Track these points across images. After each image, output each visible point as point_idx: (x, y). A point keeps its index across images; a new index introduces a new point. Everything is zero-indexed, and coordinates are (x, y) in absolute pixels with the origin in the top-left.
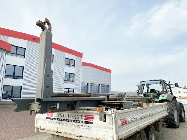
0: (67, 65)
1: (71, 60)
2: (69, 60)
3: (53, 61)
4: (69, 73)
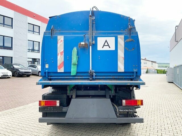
0: (31, 32)
1: (34, 26)
2: (33, 25)
3: (12, 26)
4: (33, 41)
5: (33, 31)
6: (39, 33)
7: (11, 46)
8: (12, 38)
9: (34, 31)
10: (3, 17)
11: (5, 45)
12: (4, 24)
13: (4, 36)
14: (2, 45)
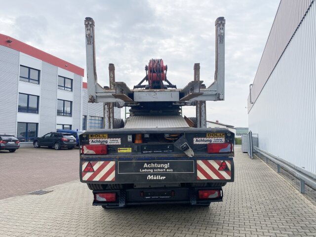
0: (61, 88)
1: (66, 79)
2: (63, 79)
3: (39, 81)
4: (64, 101)
5: (64, 87)
6: (71, 88)
7: (36, 107)
8: (38, 97)
9: (66, 86)
10: (28, 69)
11: (30, 106)
12: (29, 78)
13: (28, 95)
14: (26, 105)
